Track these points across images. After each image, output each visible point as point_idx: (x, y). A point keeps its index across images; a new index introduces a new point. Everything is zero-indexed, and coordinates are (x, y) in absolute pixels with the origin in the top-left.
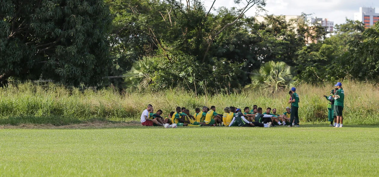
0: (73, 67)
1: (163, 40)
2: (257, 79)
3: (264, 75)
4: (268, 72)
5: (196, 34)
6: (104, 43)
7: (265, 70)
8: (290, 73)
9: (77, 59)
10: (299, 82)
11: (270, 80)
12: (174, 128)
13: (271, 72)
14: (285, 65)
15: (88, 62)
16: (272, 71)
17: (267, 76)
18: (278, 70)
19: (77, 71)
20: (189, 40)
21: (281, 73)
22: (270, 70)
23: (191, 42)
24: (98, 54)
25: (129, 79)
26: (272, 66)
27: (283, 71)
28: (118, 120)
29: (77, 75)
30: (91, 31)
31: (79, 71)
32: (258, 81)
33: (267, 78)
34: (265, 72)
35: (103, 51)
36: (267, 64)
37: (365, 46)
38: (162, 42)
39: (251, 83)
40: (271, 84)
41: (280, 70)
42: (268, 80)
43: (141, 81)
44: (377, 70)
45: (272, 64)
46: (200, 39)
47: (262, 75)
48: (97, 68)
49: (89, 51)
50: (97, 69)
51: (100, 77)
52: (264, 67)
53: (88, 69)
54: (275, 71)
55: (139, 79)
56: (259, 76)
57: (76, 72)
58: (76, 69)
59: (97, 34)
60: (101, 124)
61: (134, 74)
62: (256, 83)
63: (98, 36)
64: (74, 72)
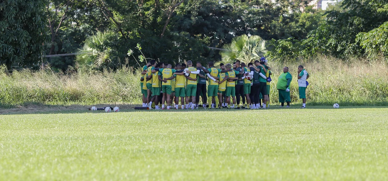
0: (3, 45)
1: (116, 12)
2: (227, 55)
3: (236, 51)
4: (241, 47)
5: (153, 5)
6: (39, 18)
7: (237, 46)
8: (265, 49)
9: (8, 36)
10: (272, 59)
11: (244, 57)
12: (116, 112)
13: (244, 47)
14: (259, 39)
15: (20, 39)
16: (246, 46)
17: (239, 51)
18: (252, 45)
19: (8, 49)
20: (146, 13)
21: (255, 48)
22: (243, 45)
23: (148, 15)
24: (32, 30)
25: (81, 57)
26: (245, 41)
27: (257, 46)
28: (60, 103)
29: (9, 53)
30: (24, 4)
31: (10, 50)
32: (229, 58)
33: (240, 54)
34: (237, 48)
35: (39, 27)
36: (239, 39)
37: (344, 17)
38: (115, 15)
39: (221, 60)
40: (244, 61)
41: (254, 45)
42: (240, 56)
43: (95, 60)
44: (357, 44)
45: (244, 38)
46: (158, 11)
47: (233, 50)
48: (32, 45)
49: (22, 27)
50: (32, 47)
51: (36, 56)
52: (235, 42)
53: (22, 46)
54: (248, 47)
55: (92, 57)
56: (231, 52)
57: (7, 51)
58: (6, 47)
59: (30, 8)
60: (35, 109)
61: (87, 51)
62: (227, 60)
63: (32, 10)
64: (4, 50)
